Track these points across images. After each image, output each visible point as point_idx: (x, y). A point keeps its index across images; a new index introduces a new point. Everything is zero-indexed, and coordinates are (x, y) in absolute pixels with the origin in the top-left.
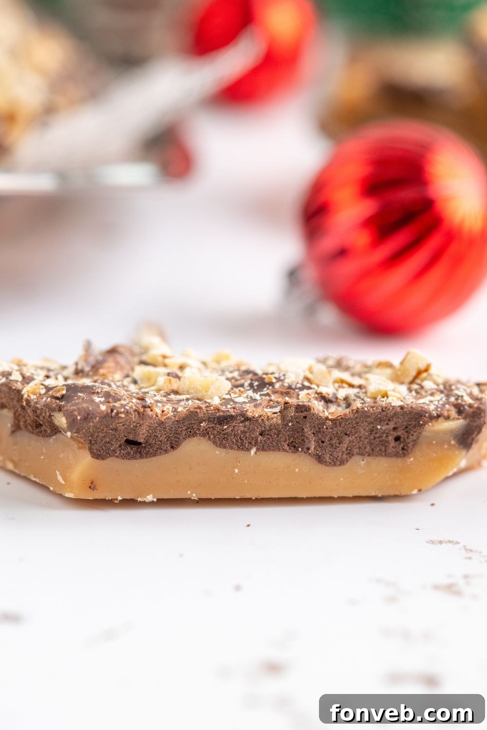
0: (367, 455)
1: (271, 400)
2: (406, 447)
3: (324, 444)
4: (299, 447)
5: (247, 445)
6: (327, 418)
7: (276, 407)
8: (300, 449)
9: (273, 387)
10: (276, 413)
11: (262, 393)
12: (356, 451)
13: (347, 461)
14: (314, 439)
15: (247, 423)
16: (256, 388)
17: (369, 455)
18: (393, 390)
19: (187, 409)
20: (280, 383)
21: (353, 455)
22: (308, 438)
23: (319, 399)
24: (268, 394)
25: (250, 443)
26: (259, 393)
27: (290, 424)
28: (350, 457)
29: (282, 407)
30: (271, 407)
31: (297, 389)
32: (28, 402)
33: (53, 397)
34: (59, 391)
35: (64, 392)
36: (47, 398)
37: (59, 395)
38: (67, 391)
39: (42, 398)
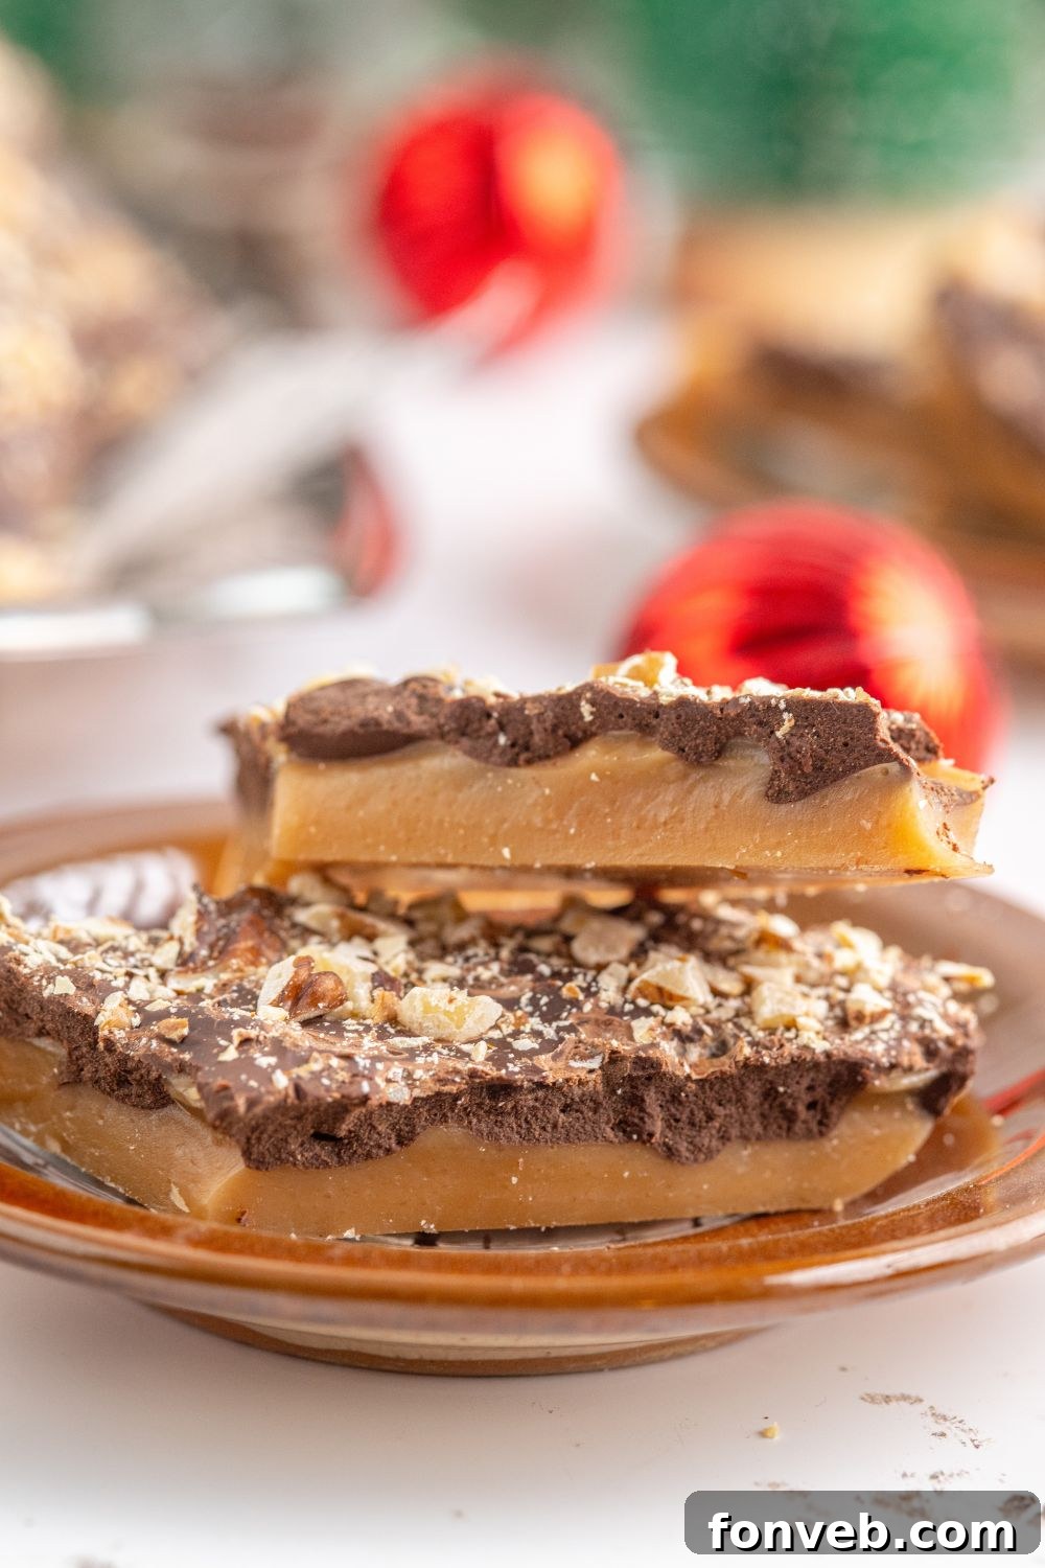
0: (753, 1138)
1: (580, 1042)
2: (825, 1121)
3: (681, 1124)
4: (632, 1133)
5: (537, 1133)
6: (688, 1077)
7: (592, 1057)
8: (635, 1137)
9: (580, 1009)
10: (591, 1071)
11: (562, 1023)
12: (734, 1132)
13: (718, 1151)
14: (661, 1116)
15: (541, 1094)
16: (544, 1008)
17: (758, 1138)
18: (807, 1014)
19: (431, 1073)
20: (592, 1000)
21: (729, 1139)
22: (650, 1116)
23: (670, 1036)
24: (571, 1029)
25: (544, 1129)
26: (554, 1024)
27: (619, 1092)
28: (724, 1144)
29: (604, 1059)
30: (583, 1058)
31: (626, 1014)
32: (110, 1045)
33: (162, 1038)
34: (175, 1027)
35: (186, 1031)
36: (150, 1039)
37: (174, 1036)
38: (192, 1029)
39: (139, 1039)
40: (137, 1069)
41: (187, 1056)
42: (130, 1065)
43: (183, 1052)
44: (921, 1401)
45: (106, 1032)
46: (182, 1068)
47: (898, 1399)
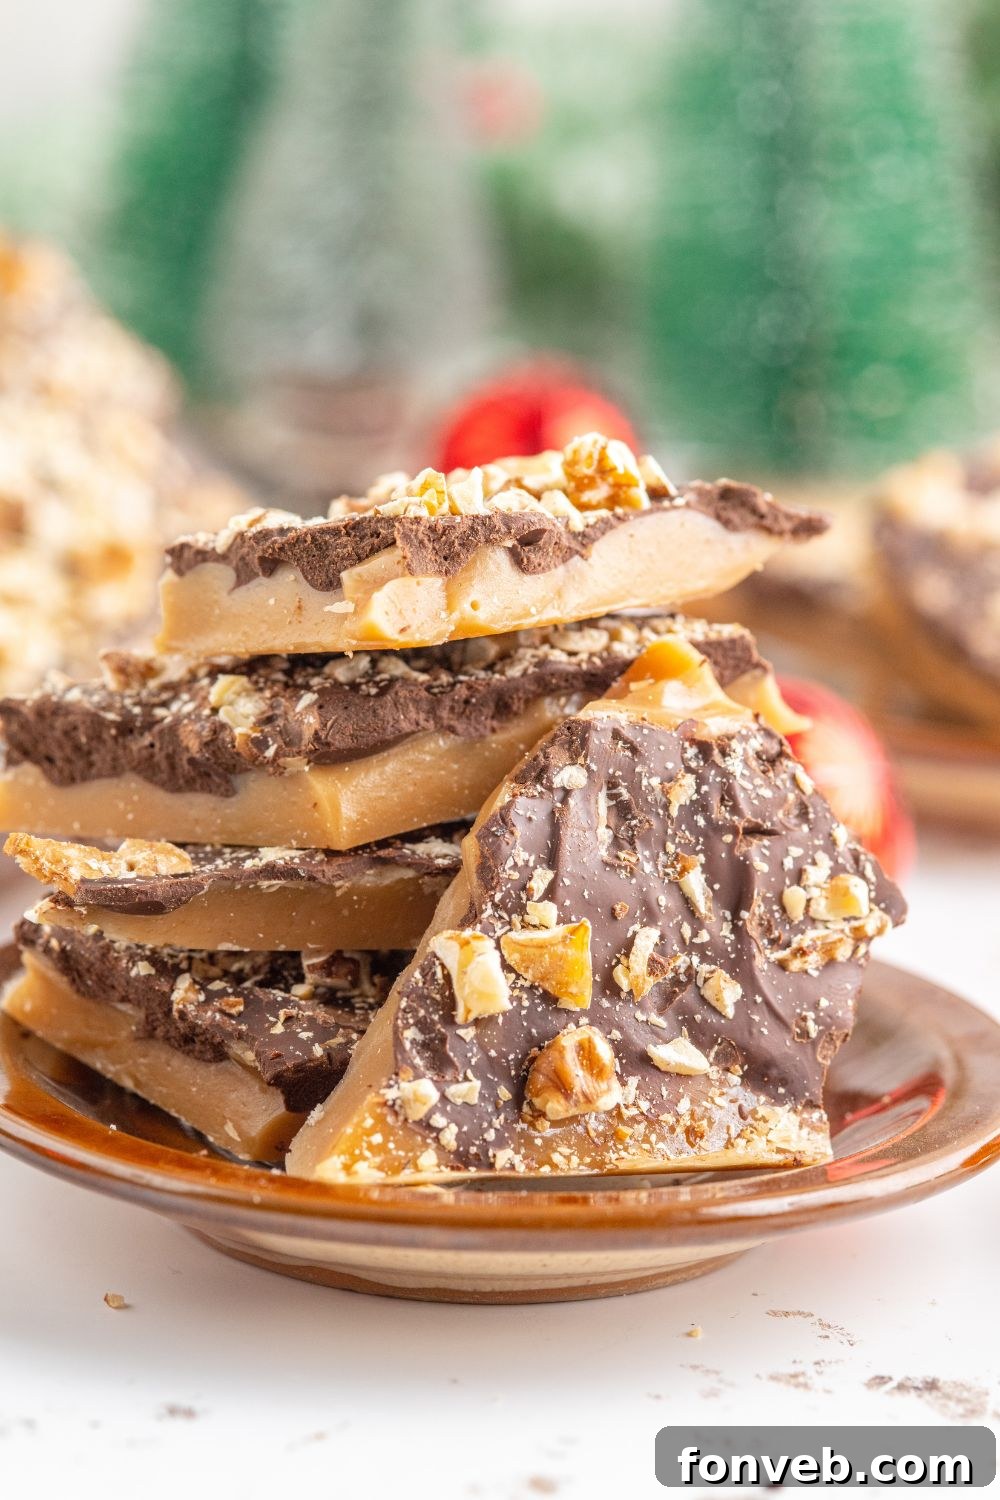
32: (183, 1015)
33: (222, 1012)
34: (233, 1006)
35: (241, 1008)
36: (214, 1012)
37: (234, 1011)
38: (246, 1007)
39: (206, 1012)
40: (203, 1033)
41: (244, 1027)
42: (198, 1030)
43: (240, 1025)
44: (812, 1315)
45: (181, 1006)
46: (240, 1036)
47: (794, 1314)
